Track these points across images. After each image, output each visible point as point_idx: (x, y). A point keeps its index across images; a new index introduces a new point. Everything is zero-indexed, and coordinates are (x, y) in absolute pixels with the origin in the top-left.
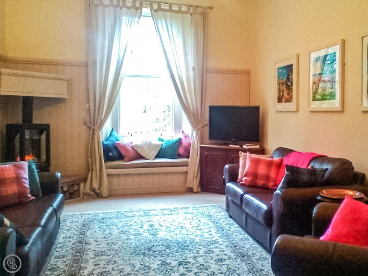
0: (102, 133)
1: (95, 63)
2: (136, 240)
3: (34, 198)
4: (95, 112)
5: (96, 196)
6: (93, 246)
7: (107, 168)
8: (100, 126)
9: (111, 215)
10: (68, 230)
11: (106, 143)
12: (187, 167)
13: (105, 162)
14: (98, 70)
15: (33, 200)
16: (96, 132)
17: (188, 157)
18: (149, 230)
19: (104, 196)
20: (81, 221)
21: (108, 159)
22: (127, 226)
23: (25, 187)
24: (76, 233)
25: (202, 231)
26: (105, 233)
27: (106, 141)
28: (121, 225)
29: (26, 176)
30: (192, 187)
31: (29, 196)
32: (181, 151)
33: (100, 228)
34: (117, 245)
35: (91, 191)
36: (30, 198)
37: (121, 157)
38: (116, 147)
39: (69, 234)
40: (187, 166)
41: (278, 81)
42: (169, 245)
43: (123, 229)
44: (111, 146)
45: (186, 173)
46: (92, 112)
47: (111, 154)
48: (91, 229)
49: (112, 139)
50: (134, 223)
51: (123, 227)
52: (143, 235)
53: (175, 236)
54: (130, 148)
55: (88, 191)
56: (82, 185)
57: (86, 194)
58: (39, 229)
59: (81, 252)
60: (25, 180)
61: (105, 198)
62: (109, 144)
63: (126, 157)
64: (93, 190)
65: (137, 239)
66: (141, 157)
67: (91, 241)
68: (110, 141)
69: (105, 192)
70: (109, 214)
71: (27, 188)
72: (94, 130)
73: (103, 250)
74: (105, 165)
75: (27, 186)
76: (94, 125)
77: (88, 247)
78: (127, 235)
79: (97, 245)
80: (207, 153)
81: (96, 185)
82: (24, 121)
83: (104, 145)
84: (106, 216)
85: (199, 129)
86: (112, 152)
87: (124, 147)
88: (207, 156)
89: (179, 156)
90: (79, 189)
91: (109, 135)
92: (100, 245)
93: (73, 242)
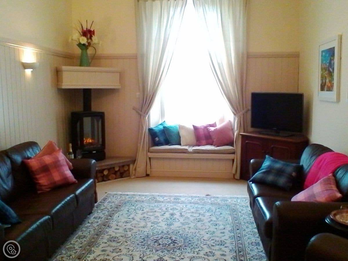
2: (150, 228)
9: (145, 198)
10: (102, 210)
18: (168, 219)
20: (117, 202)
22: (152, 212)
24: (107, 214)
25: (217, 227)
26: (129, 217)
28: (147, 210)
33: (128, 211)
34: (132, 232)
39: (101, 214)
41: (321, 65)
42: (177, 239)
43: (147, 215)
47: (157, 139)
48: (121, 211)
50: (159, 209)
51: (148, 212)
52: (159, 225)
53: (187, 230)
56: (131, 166)
65: (152, 228)
67: (114, 224)
70: (143, 197)
77: (107, 230)
78: (146, 222)
79: (116, 229)
80: (247, 141)
84: (140, 199)
92: (118, 229)
93: (99, 223)
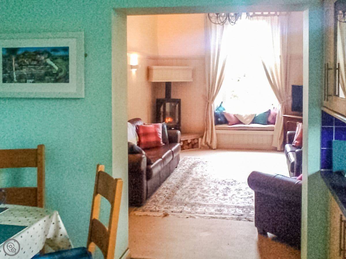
0: (214, 105)
1: (209, 57)
3: (164, 144)
4: (209, 90)
5: (208, 148)
6: (194, 176)
7: (216, 129)
8: (212, 100)
10: (184, 166)
11: (216, 112)
12: (273, 132)
13: (215, 125)
14: (211, 62)
15: (164, 145)
16: (209, 104)
17: (274, 124)
19: (214, 148)
20: (193, 162)
21: (218, 123)
23: (160, 138)
24: (187, 168)
27: (216, 110)
29: (161, 132)
30: (276, 146)
31: (162, 143)
32: (270, 119)
33: (202, 167)
34: (207, 176)
35: (205, 144)
36: (162, 144)
37: (226, 122)
38: (223, 115)
39: (184, 168)
40: (273, 130)
44: (219, 114)
45: (273, 136)
46: (208, 90)
47: (219, 119)
48: (197, 166)
49: (221, 109)
54: (233, 116)
55: (204, 144)
56: (200, 139)
57: (202, 146)
58: (160, 160)
59: (186, 177)
60: (160, 134)
61: (214, 149)
62: (218, 113)
63: (229, 122)
64: (206, 143)
66: (240, 122)
67: (194, 173)
68: (219, 110)
69: (214, 145)
71: (161, 139)
72: (208, 103)
73: (198, 178)
74: (215, 127)
75: (161, 137)
76: (208, 99)
77: (190, 175)
79: (196, 175)
80: (288, 121)
81: (208, 141)
82: (166, 97)
83: (215, 113)
85: (283, 103)
86: (220, 118)
87: (228, 115)
88: (288, 123)
89: (269, 123)
90: (198, 143)
91: (219, 106)
92: (197, 175)
93: (184, 172)
